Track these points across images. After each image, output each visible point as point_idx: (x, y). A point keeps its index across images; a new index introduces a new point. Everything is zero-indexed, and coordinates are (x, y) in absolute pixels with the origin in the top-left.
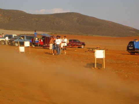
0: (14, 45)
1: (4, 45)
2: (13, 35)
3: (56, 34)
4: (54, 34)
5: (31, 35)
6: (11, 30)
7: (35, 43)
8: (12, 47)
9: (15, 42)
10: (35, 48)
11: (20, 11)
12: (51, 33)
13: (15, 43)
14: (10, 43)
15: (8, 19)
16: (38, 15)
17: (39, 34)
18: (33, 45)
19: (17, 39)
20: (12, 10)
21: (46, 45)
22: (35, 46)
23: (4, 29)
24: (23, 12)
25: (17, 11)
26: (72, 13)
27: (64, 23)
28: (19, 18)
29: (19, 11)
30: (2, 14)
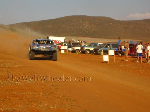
0: (100, 54)
1: (88, 54)
2: (99, 44)
3: (147, 41)
6: (98, 38)
7: (122, 52)
8: (97, 56)
9: (100, 50)
10: (122, 57)
11: (108, 17)
12: (142, 40)
13: (100, 52)
14: (95, 52)
15: (95, 26)
18: (119, 54)
19: (102, 47)
20: (100, 17)
21: (134, 53)
22: (122, 54)
23: (91, 38)
24: (111, 18)
25: (104, 18)
28: (106, 25)
29: (106, 17)
30: (88, 21)
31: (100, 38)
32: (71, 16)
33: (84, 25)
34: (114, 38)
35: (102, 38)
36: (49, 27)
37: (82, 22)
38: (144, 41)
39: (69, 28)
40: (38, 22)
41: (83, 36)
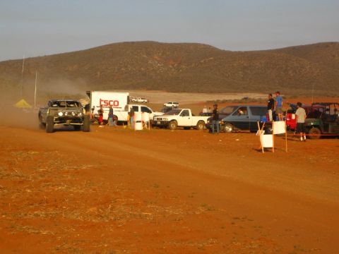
3: (295, 97)
4: (291, 98)
5: (235, 101)
6: (184, 91)
11: (204, 45)
15: (176, 65)
16: (246, 52)
17: (253, 99)
20: (186, 44)
23: (168, 91)
24: (210, 46)
25: (196, 45)
26: (332, 43)
27: (314, 69)
28: (201, 63)
29: (200, 44)
30: (160, 54)
31: (188, 92)
32: (119, 44)
33: (150, 62)
34: (220, 92)
35: (192, 92)
36: (70, 69)
37: (145, 56)
38: (289, 96)
39: (116, 71)
40: (46, 58)
41: (148, 89)
